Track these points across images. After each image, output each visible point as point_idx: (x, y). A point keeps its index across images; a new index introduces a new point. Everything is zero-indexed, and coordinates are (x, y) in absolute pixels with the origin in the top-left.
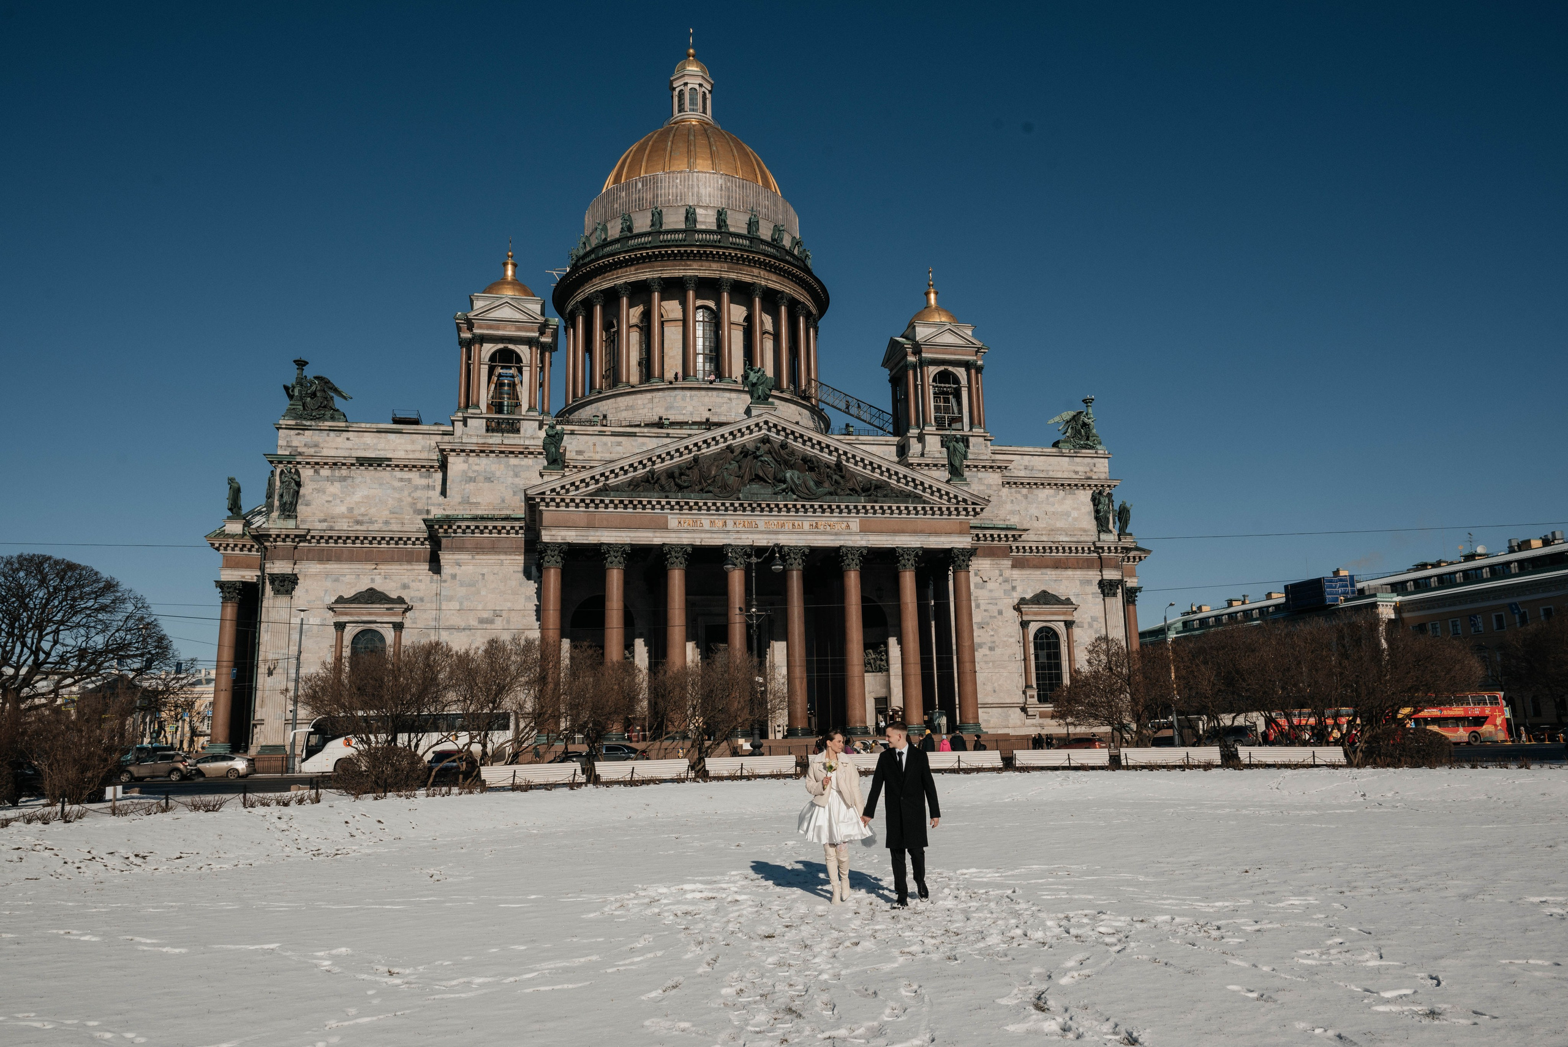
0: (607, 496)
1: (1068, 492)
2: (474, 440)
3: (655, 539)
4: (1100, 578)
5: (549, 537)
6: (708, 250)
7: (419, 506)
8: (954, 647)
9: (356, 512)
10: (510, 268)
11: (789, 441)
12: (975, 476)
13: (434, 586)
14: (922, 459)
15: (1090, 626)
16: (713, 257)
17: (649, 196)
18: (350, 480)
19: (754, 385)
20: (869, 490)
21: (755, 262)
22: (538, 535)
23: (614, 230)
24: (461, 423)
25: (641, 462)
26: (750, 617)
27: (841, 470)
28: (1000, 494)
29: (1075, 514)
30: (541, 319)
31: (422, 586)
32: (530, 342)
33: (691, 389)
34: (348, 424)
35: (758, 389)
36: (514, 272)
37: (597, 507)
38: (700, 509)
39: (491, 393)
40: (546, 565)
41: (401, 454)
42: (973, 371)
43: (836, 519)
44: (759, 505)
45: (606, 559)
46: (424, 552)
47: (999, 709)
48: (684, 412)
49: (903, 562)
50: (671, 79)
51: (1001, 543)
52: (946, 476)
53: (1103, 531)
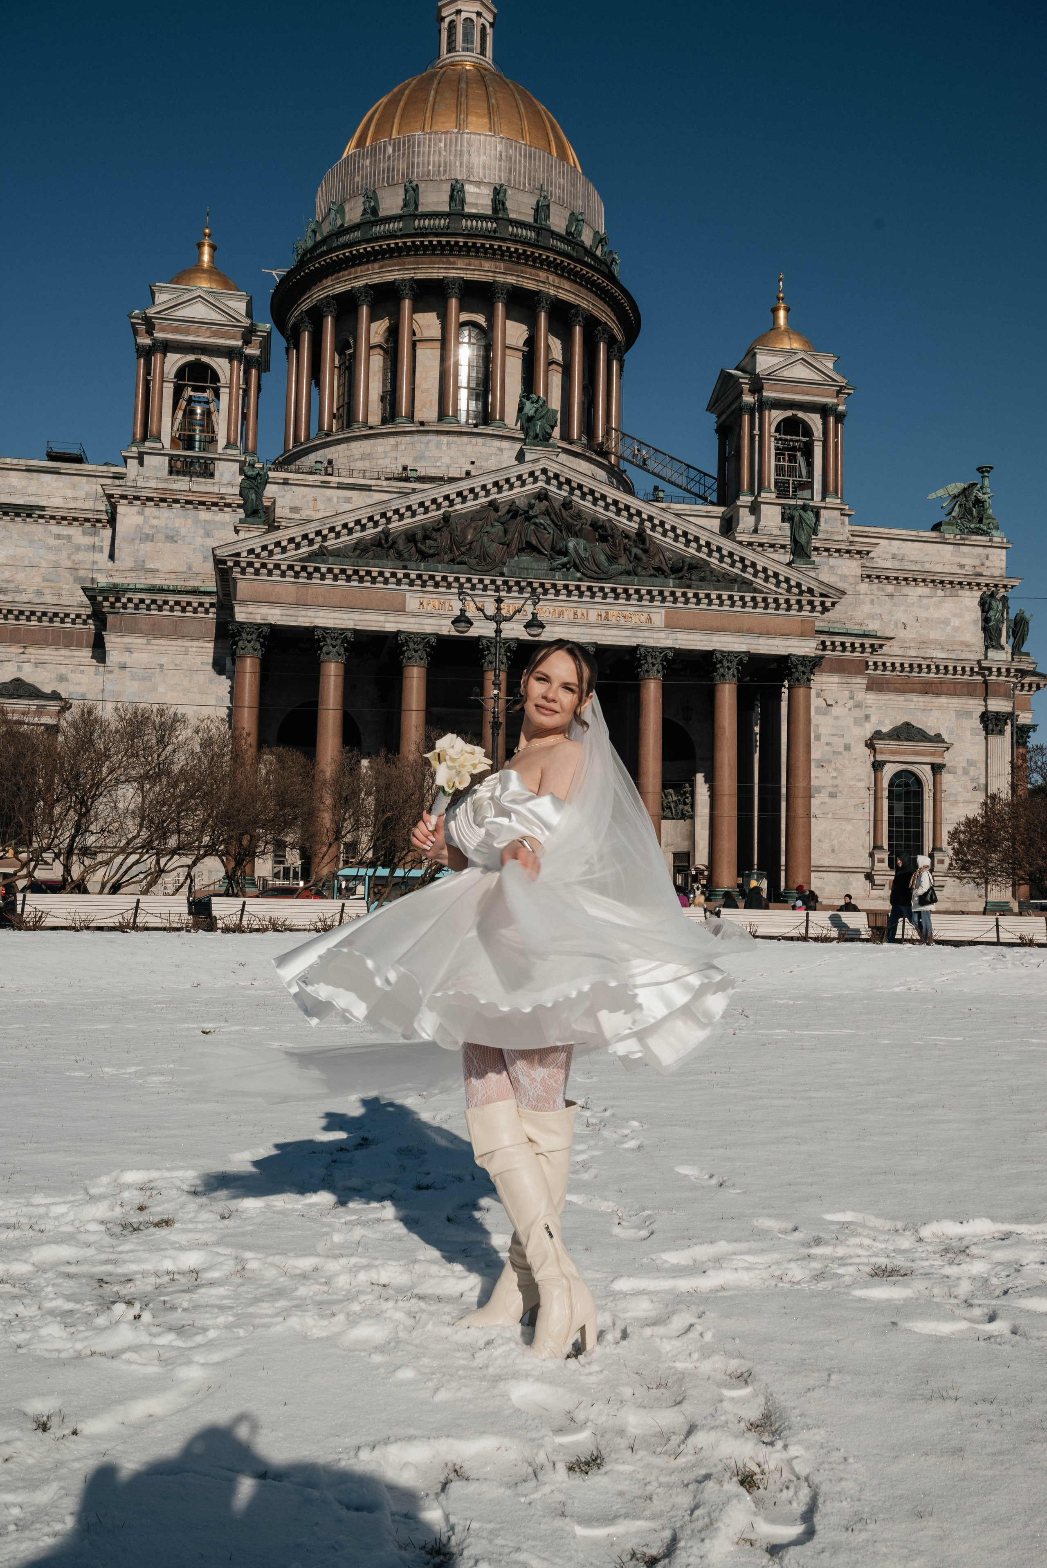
0: (324, 562)
1: (948, 592)
2: (153, 484)
3: (387, 625)
4: (983, 709)
5: (244, 615)
6: (479, 242)
7: (81, 572)
8: (784, 791)
10: (206, 250)
11: (574, 498)
12: (825, 563)
13: (100, 679)
14: (754, 535)
15: (966, 772)
16: (486, 253)
17: (402, 166)
19: (530, 419)
20: (680, 570)
21: (542, 262)
22: (232, 615)
23: (354, 213)
24: (136, 461)
25: (371, 519)
27: (643, 542)
28: (858, 589)
29: (956, 622)
30: (246, 322)
31: (84, 679)
32: (230, 353)
33: (448, 433)
35: (535, 425)
36: (212, 257)
37: (310, 576)
38: (450, 586)
39: (178, 422)
40: (239, 652)
41: (57, 502)
42: (831, 419)
43: (633, 609)
44: (530, 584)
45: (321, 648)
46: (88, 634)
47: (838, 874)
48: (439, 464)
49: (721, 670)
50: (440, 4)
51: (855, 654)
52: (788, 558)
53: (993, 646)
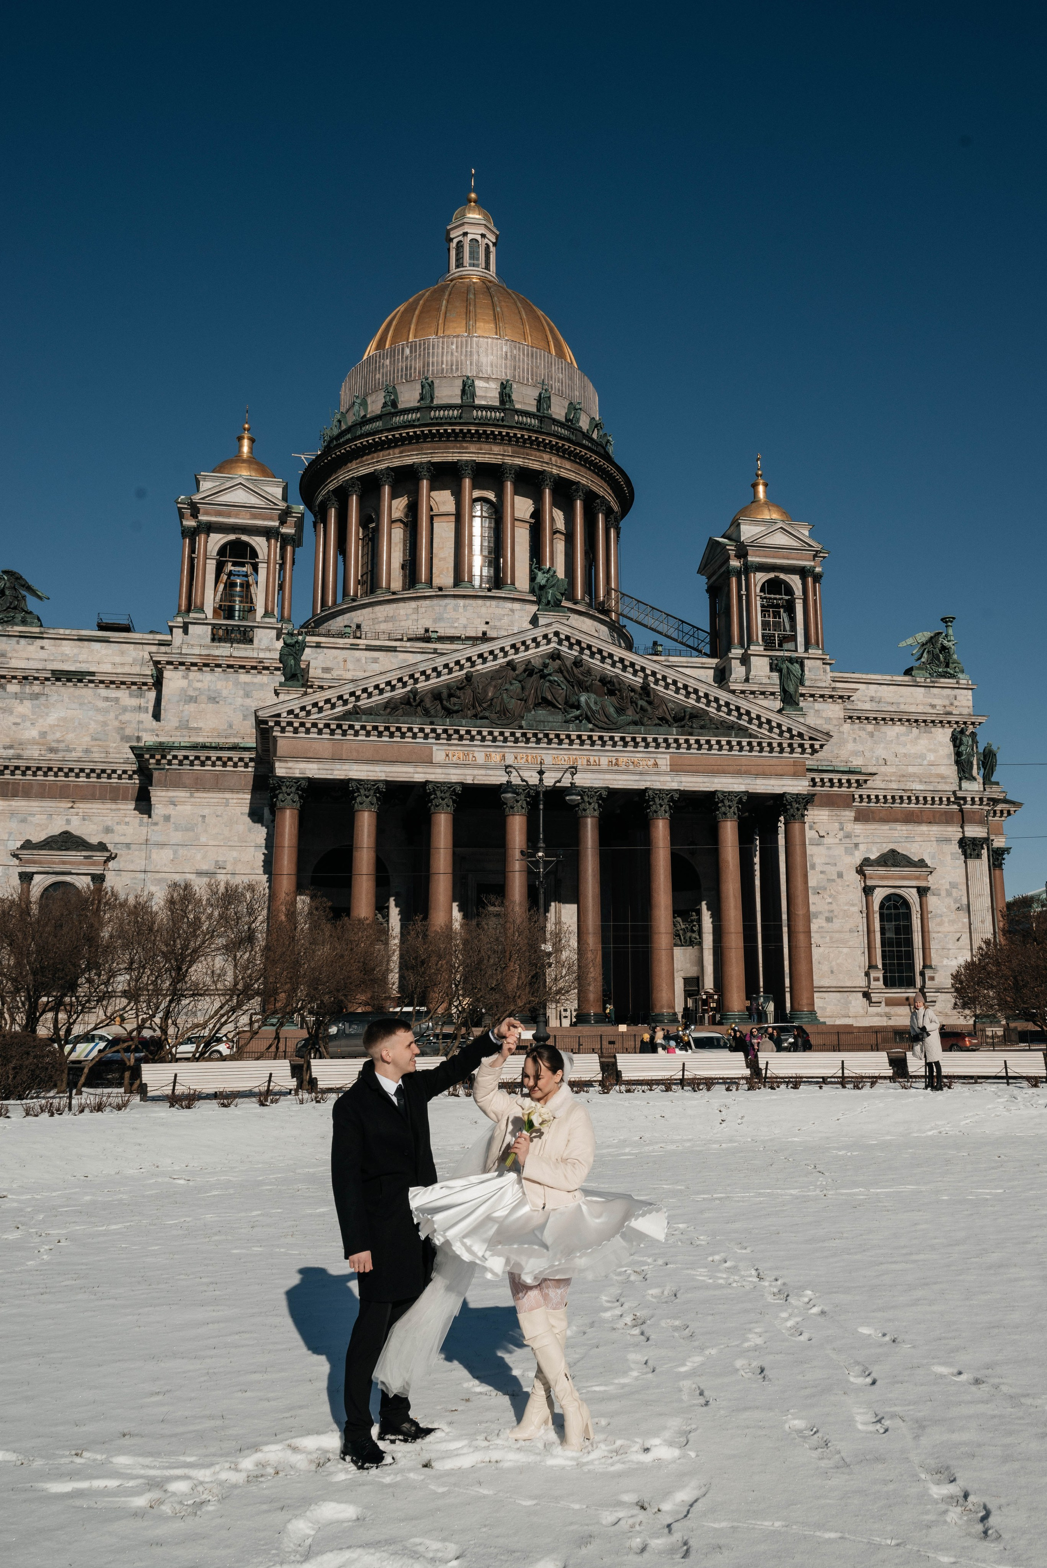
0: (358, 720)
1: (923, 729)
2: (197, 651)
3: (416, 776)
4: (960, 835)
5: (284, 770)
6: (489, 430)
7: (128, 732)
8: (784, 917)
9: (50, 737)
10: (246, 443)
11: (584, 657)
12: (810, 708)
13: (144, 830)
14: (746, 684)
15: (949, 894)
16: (495, 438)
17: (419, 365)
18: (43, 699)
19: (542, 588)
20: (682, 719)
21: (545, 446)
22: (272, 769)
23: (375, 405)
24: (181, 630)
25: (400, 680)
26: (536, 864)
27: (648, 695)
28: (841, 729)
29: (931, 757)
30: (282, 505)
31: (129, 830)
32: (268, 533)
33: (464, 597)
34: (42, 629)
35: (547, 593)
36: (251, 449)
37: (344, 733)
38: (472, 739)
39: (219, 594)
40: (280, 804)
41: (107, 668)
42: (810, 580)
43: (641, 755)
44: (546, 736)
45: (355, 799)
46: (133, 788)
47: (838, 994)
48: (456, 625)
49: (723, 808)
50: (448, 228)
51: (843, 789)
52: (778, 704)
53: (966, 778)
